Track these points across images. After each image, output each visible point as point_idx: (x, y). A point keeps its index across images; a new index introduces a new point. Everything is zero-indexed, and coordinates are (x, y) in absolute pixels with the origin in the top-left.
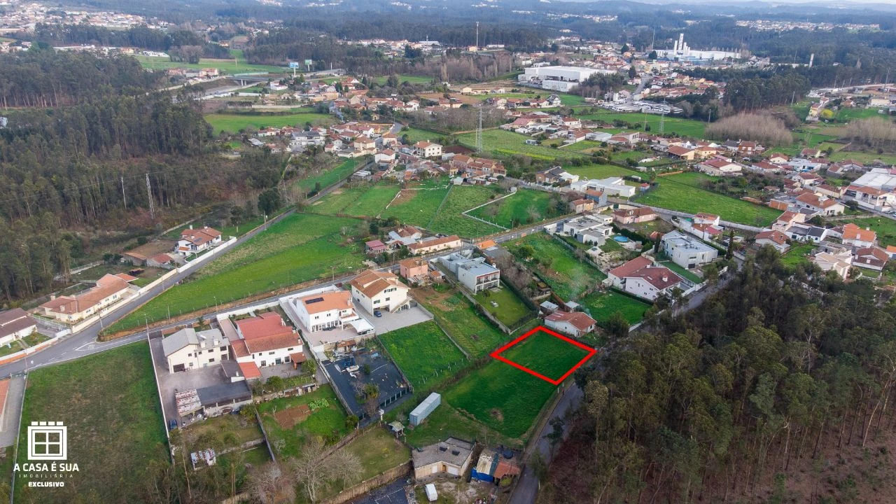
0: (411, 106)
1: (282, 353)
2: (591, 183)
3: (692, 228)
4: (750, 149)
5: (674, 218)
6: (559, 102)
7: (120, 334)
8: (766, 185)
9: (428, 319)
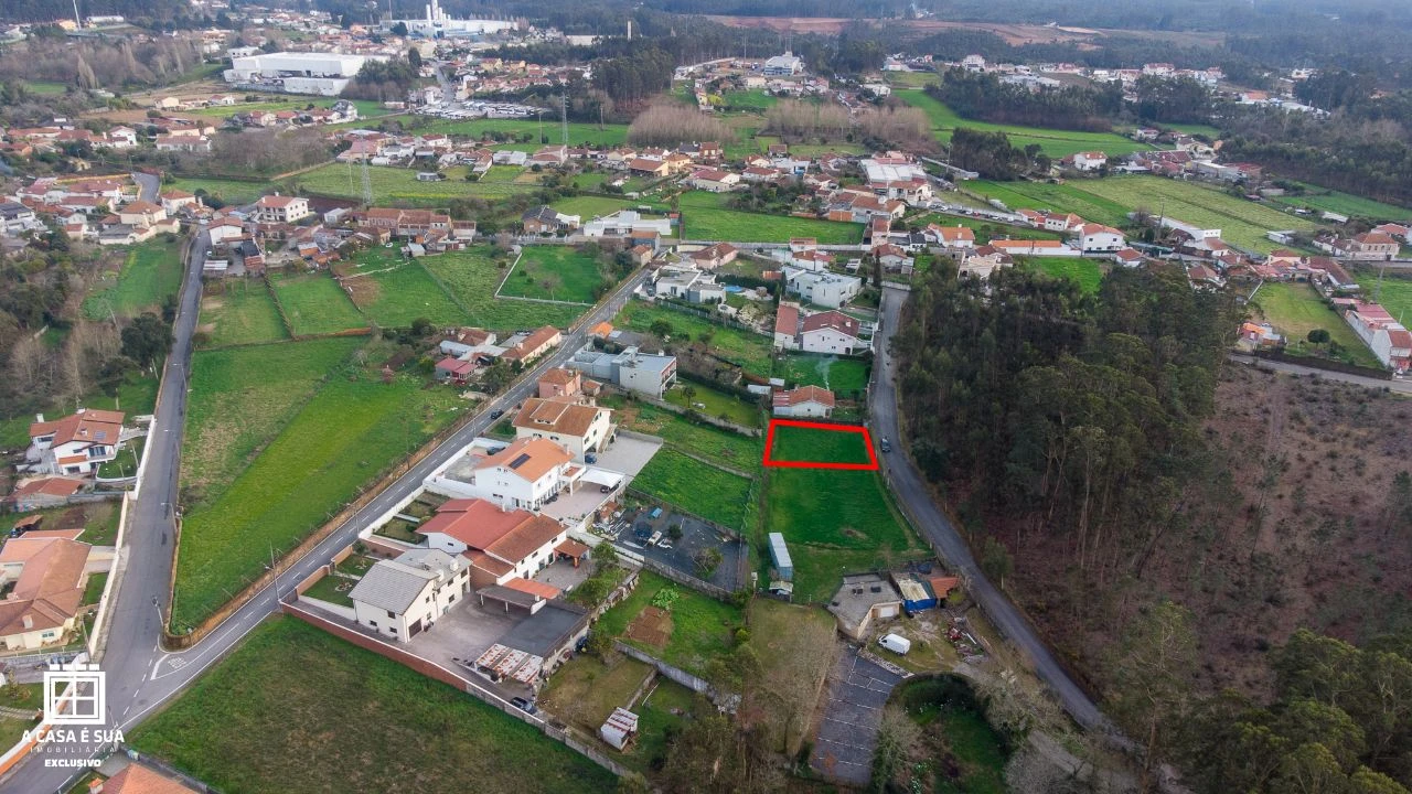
0: (124, 139)
1: (546, 551)
2: (607, 222)
3: (794, 259)
4: (713, 152)
5: (760, 250)
6: (355, 111)
7: (212, 622)
8: (799, 194)
9: (659, 447)
